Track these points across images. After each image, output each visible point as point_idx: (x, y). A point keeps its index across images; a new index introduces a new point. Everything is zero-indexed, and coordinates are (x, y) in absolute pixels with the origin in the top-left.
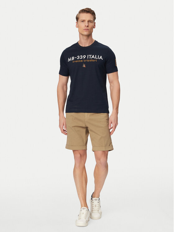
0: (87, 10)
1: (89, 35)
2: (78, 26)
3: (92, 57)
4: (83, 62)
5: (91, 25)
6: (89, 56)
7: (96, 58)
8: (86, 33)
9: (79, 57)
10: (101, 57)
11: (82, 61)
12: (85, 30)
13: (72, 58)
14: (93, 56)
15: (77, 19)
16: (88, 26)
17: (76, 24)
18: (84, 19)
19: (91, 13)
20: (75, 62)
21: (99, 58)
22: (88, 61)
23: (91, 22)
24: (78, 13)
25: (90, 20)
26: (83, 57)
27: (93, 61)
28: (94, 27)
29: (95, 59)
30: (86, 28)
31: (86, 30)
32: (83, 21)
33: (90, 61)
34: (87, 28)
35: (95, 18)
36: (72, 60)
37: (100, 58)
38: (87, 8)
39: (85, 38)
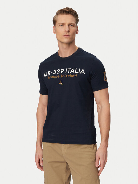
0: (67, 10)
1: (71, 43)
2: (55, 31)
3: (71, 71)
4: (60, 78)
5: (73, 29)
6: (68, 70)
7: (76, 72)
8: (66, 40)
9: (55, 72)
10: (83, 70)
11: (58, 76)
12: (65, 37)
13: (48, 73)
14: (73, 69)
15: (55, 22)
16: (68, 32)
17: (53, 29)
18: (63, 22)
19: (72, 14)
20: (51, 78)
21: (80, 72)
22: (66, 76)
23: (72, 26)
24: (55, 14)
25: (72, 24)
26: (60, 71)
27: (72, 76)
28: (76, 32)
29: (75, 74)
30: (66, 34)
31: (67, 36)
32: (62, 25)
33: (69, 76)
34: (68, 34)
35: (77, 21)
36: (48, 75)
37: (82, 72)
38: (66, 8)
39: (65, 46)
